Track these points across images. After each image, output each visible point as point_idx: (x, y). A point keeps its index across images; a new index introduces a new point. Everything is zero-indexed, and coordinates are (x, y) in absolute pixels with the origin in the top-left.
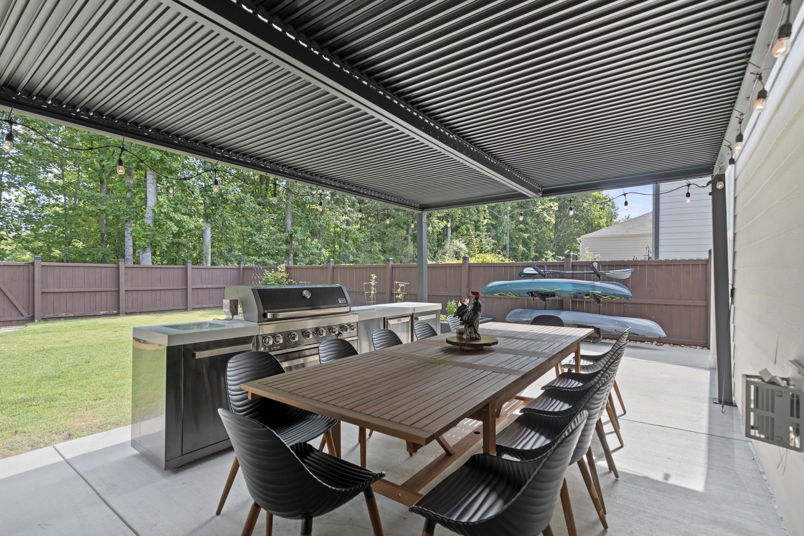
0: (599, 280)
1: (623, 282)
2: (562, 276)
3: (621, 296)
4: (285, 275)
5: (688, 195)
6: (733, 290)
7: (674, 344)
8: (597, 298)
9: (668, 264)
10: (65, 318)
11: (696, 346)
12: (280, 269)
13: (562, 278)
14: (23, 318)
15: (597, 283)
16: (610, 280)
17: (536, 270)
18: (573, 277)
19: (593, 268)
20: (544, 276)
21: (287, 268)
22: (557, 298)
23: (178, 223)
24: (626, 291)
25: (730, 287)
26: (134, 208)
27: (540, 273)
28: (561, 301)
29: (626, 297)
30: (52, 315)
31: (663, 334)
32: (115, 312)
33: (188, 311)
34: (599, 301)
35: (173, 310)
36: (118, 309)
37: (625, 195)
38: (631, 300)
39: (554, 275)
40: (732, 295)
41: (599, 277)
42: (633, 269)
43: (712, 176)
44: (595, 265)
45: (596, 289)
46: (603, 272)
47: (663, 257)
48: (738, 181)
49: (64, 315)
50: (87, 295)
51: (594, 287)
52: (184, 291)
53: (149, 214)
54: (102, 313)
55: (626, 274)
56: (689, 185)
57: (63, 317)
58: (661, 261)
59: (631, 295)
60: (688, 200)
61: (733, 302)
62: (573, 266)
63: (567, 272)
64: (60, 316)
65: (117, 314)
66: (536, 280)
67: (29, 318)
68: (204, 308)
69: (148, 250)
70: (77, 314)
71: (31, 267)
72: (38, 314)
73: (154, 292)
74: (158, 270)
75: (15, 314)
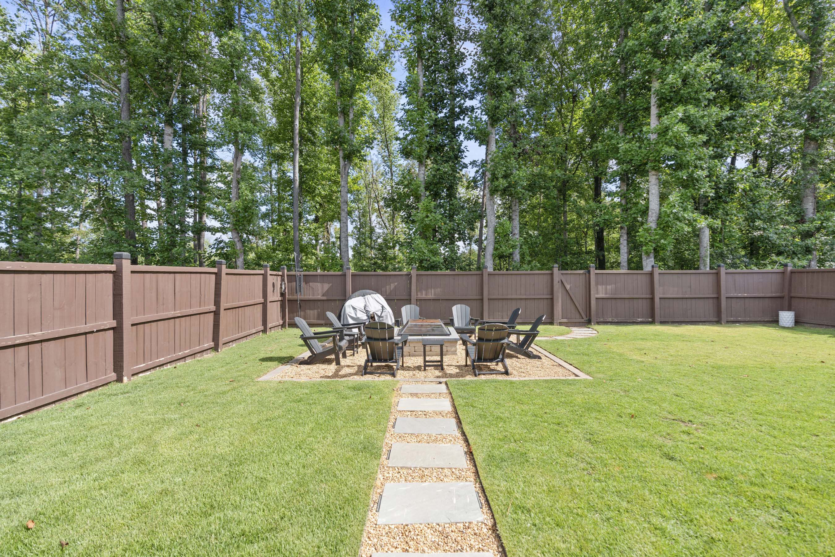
10: (612, 323)
14: (583, 320)
30: (602, 320)
32: (650, 320)
33: (721, 324)
35: (704, 322)
36: (653, 316)
49: (610, 320)
50: (627, 301)
52: (715, 300)
53: (653, 217)
54: (640, 319)
65: (652, 322)
67: (587, 320)
68: (739, 322)
69: (652, 255)
70: (620, 319)
71: (587, 274)
72: (593, 318)
73: (684, 300)
74: (688, 276)
75: (578, 316)
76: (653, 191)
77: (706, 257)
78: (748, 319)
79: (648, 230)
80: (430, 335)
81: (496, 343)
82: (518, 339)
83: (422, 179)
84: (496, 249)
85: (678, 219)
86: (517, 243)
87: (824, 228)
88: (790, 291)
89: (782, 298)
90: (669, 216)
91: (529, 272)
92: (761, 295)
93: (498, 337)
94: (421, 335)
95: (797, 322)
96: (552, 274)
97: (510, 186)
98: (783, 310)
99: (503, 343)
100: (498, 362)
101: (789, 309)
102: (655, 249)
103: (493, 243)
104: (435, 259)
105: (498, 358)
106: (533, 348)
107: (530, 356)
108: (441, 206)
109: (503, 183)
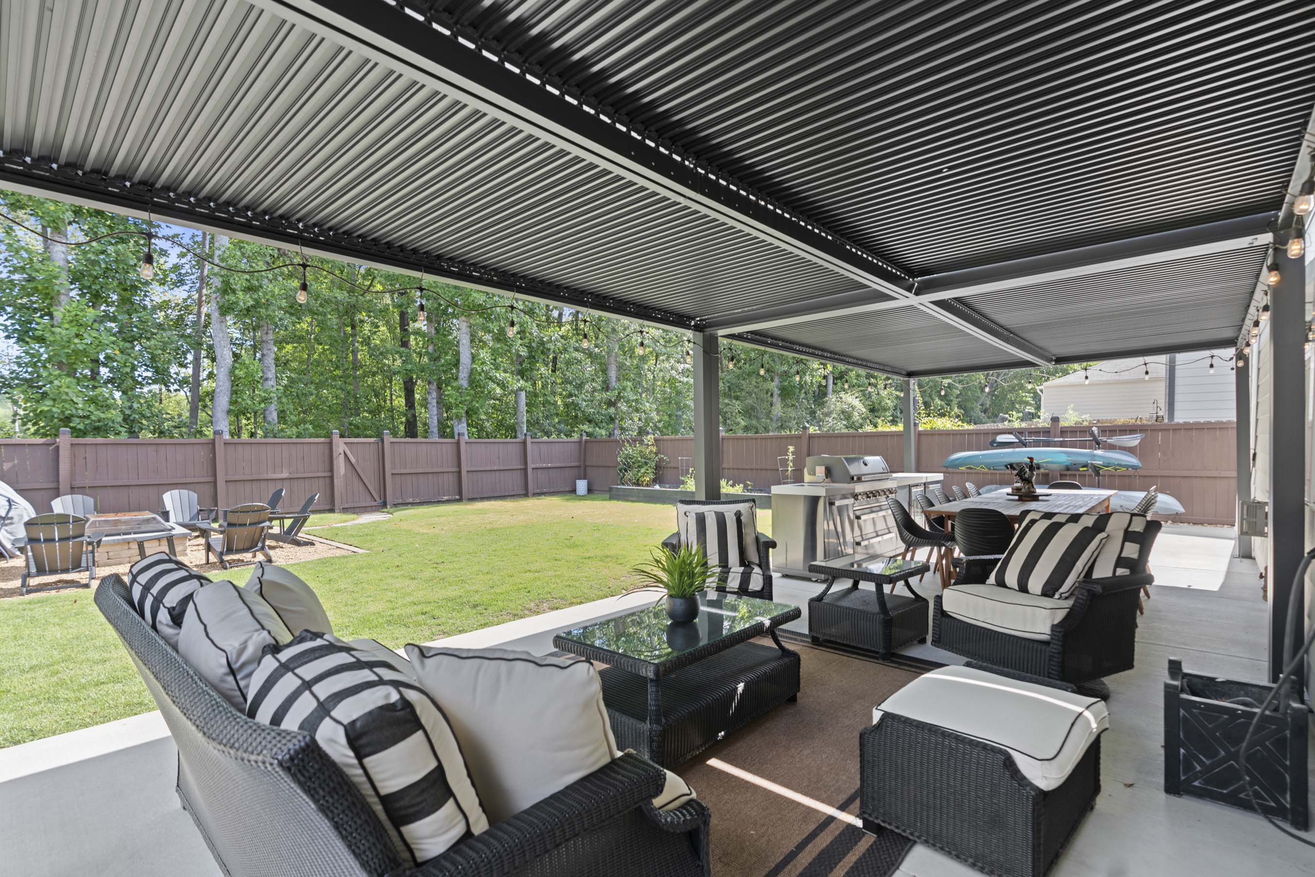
0: (1099, 448)
1: (1130, 450)
2: (1047, 444)
3: (1128, 467)
4: (654, 449)
5: (1212, 366)
6: (1255, 455)
7: (1194, 524)
8: (1096, 470)
9: (1188, 427)
10: (412, 504)
11: (1223, 525)
12: (646, 442)
13: (1048, 446)
14: (375, 504)
15: (1099, 452)
16: (1112, 447)
17: (1017, 437)
18: (1062, 444)
19: (1092, 434)
20: (1025, 445)
21: (656, 440)
22: (1042, 471)
23: (503, 385)
24: (1133, 461)
25: (1252, 452)
26: (443, 366)
27: (1021, 441)
28: (1047, 475)
29: (1135, 468)
30: (400, 501)
31: (1180, 509)
32: (457, 497)
34: (1098, 474)
36: (460, 493)
37: (1146, 364)
38: (1141, 472)
39: (1037, 444)
40: (1254, 459)
41: (1098, 444)
42: (1144, 435)
43: (1237, 349)
44: (1095, 429)
45: (1096, 458)
46: (1104, 439)
47: (1180, 418)
48: (1262, 354)
49: (411, 500)
50: (430, 476)
51: (1094, 456)
52: (523, 472)
53: (464, 374)
54: (446, 498)
55: (1133, 441)
56: (1212, 357)
57: (410, 503)
58: (1178, 424)
59: (1140, 465)
60: (1212, 371)
61: (1254, 465)
62: (1061, 432)
63: (1056, 439)
64: (408, 501)
65: (460, 500)
66: (1017, 450)
67: (381, 504)
68: (544, 494)
69: (464, 419)
70: (423, 499)
71: (380, 444)
72: (389, 499)
73: (493, 473)
74: (497, 445)
75: (369, 498)
76: (464, 342)
77: (523, 423)
78: (552, 490)
79: (459, 388)
80: (135, 533)
81: (253, 528)
82: (282, 526)
83: (61, 263)
84: (233, 402)
85: (490, 378)
86: (272, 395)
87: (623, 397)
88: (585, 461)
89: (579, 467)
90: (480, 375)
91: (294, 440)
92: (563, 465)
93: (256, 520)
94: (119, 534)
95: (590, 490)
96: (331, 444)
97: (257, 304)
98: (580, 479)
99: (263, 527)
100: (255, 551)
101: (585, 479)
102: (467, 412)
103: (229, 393)
104: (102, 416)
105: (256, 546)
106: (302, 536)
107: (298, 543)
108: (107, 317)
109: (245, 300)
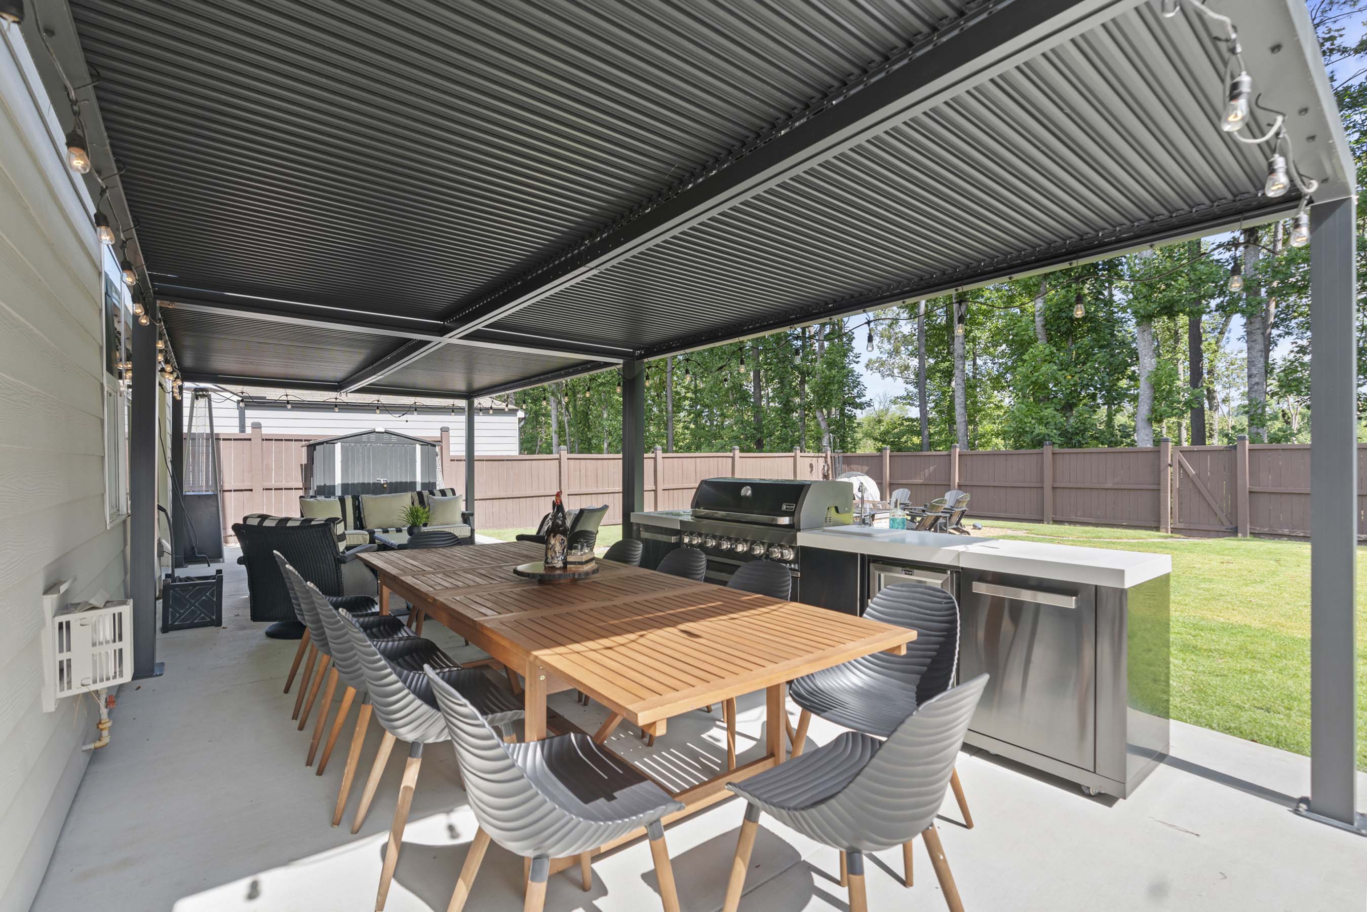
14: (1223, 529)
30: (1266, 530)
57: (1285, 536)
64: (1280, 532)
67: (1232, 529)
71: (1233, 452)
72: (1242, 525)
75: (1214, 520)
96: (1159, 452)
